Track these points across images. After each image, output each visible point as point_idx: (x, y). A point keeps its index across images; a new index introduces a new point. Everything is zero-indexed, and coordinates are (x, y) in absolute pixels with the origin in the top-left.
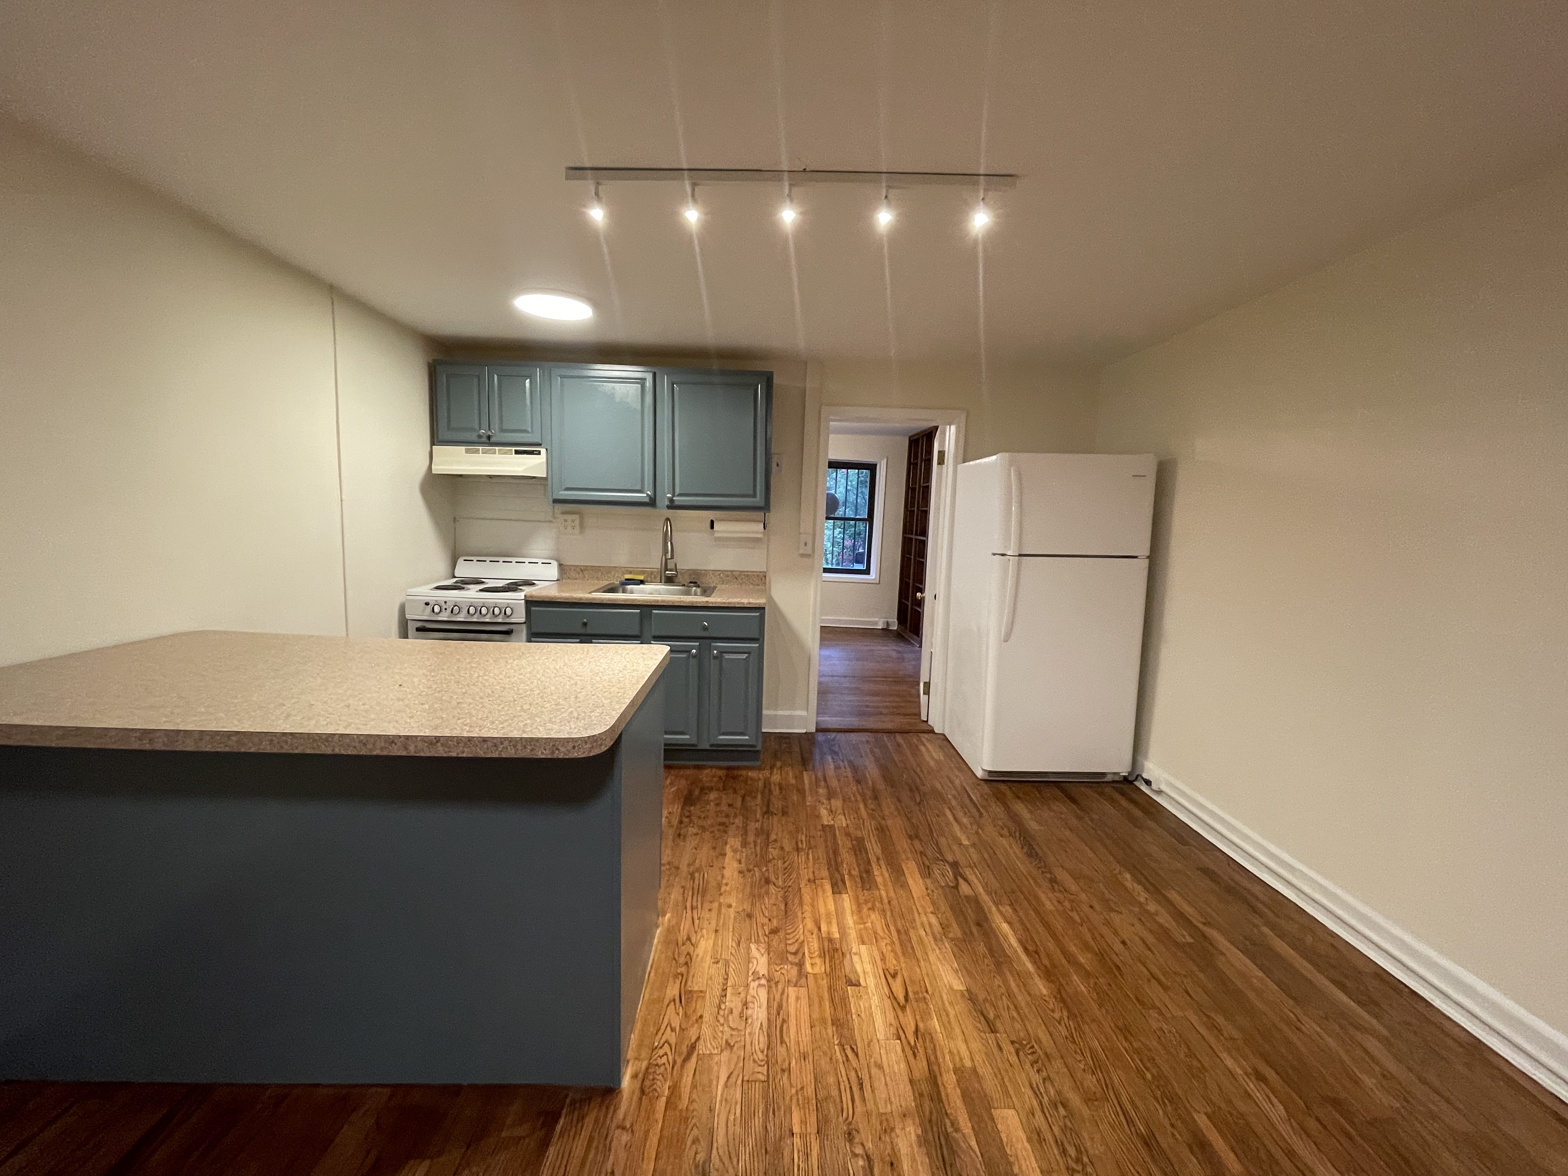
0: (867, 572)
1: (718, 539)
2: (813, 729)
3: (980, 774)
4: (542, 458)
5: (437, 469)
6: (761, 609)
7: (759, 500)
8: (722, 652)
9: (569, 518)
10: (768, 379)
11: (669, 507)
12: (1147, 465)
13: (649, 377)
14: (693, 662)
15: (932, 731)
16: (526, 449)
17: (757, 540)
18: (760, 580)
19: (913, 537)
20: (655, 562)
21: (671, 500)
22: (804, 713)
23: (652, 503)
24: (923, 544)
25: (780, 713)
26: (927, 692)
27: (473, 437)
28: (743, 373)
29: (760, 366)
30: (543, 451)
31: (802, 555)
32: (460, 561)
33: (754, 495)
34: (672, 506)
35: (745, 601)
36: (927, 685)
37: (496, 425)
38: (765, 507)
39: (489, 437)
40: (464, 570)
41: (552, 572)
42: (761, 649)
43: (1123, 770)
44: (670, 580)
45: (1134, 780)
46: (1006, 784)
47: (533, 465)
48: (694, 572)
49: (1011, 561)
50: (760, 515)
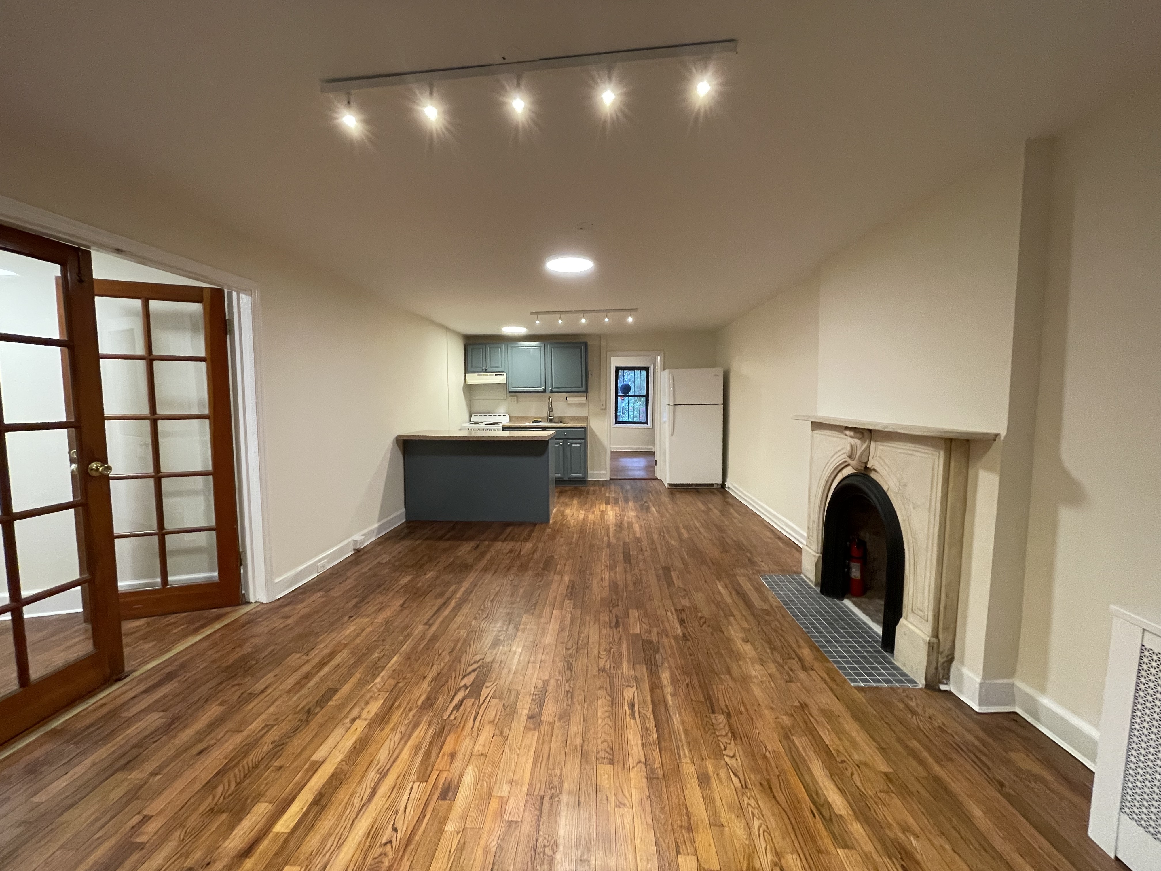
1: (569, 404)
2: (609, 479)
3: (667, 486)
4: (504, 377)
5: (469, 382)
6: (585, 428)
7: (583, 389)
8: (571, 444)
9: (514, 398)
10: (586, 344)
11: (551, 393)
12: (720, 372)
13: (543, 345)
14: (561, 448)
15: (656, 479)
16: (499, 373)
17: (585, 404)
18: (586, 419)
20: (545, 414)
21: (551, 390)
22: (604, 472)
23: (544, 391)
25: (595, 472)
27: (480, 370)
28: (576, 343)
29: (582, 340)
30: (505, 374)
31: (602, 409)
32: (473, 415)
33: (582, 387)
34: (552, 392)
35: (579, 425)
37: (488, 364)
38: (586, 391)
39: (487, 370)
40: (474, 419)
41: (505, 419)
42: (585, 444)
43: (720, 482)
44: (551, 421)
45: (723, 486)
46: (676, 488)
47: (501, 379)
48: (560, 417)
49: (672, 407)
50: (584, 394)
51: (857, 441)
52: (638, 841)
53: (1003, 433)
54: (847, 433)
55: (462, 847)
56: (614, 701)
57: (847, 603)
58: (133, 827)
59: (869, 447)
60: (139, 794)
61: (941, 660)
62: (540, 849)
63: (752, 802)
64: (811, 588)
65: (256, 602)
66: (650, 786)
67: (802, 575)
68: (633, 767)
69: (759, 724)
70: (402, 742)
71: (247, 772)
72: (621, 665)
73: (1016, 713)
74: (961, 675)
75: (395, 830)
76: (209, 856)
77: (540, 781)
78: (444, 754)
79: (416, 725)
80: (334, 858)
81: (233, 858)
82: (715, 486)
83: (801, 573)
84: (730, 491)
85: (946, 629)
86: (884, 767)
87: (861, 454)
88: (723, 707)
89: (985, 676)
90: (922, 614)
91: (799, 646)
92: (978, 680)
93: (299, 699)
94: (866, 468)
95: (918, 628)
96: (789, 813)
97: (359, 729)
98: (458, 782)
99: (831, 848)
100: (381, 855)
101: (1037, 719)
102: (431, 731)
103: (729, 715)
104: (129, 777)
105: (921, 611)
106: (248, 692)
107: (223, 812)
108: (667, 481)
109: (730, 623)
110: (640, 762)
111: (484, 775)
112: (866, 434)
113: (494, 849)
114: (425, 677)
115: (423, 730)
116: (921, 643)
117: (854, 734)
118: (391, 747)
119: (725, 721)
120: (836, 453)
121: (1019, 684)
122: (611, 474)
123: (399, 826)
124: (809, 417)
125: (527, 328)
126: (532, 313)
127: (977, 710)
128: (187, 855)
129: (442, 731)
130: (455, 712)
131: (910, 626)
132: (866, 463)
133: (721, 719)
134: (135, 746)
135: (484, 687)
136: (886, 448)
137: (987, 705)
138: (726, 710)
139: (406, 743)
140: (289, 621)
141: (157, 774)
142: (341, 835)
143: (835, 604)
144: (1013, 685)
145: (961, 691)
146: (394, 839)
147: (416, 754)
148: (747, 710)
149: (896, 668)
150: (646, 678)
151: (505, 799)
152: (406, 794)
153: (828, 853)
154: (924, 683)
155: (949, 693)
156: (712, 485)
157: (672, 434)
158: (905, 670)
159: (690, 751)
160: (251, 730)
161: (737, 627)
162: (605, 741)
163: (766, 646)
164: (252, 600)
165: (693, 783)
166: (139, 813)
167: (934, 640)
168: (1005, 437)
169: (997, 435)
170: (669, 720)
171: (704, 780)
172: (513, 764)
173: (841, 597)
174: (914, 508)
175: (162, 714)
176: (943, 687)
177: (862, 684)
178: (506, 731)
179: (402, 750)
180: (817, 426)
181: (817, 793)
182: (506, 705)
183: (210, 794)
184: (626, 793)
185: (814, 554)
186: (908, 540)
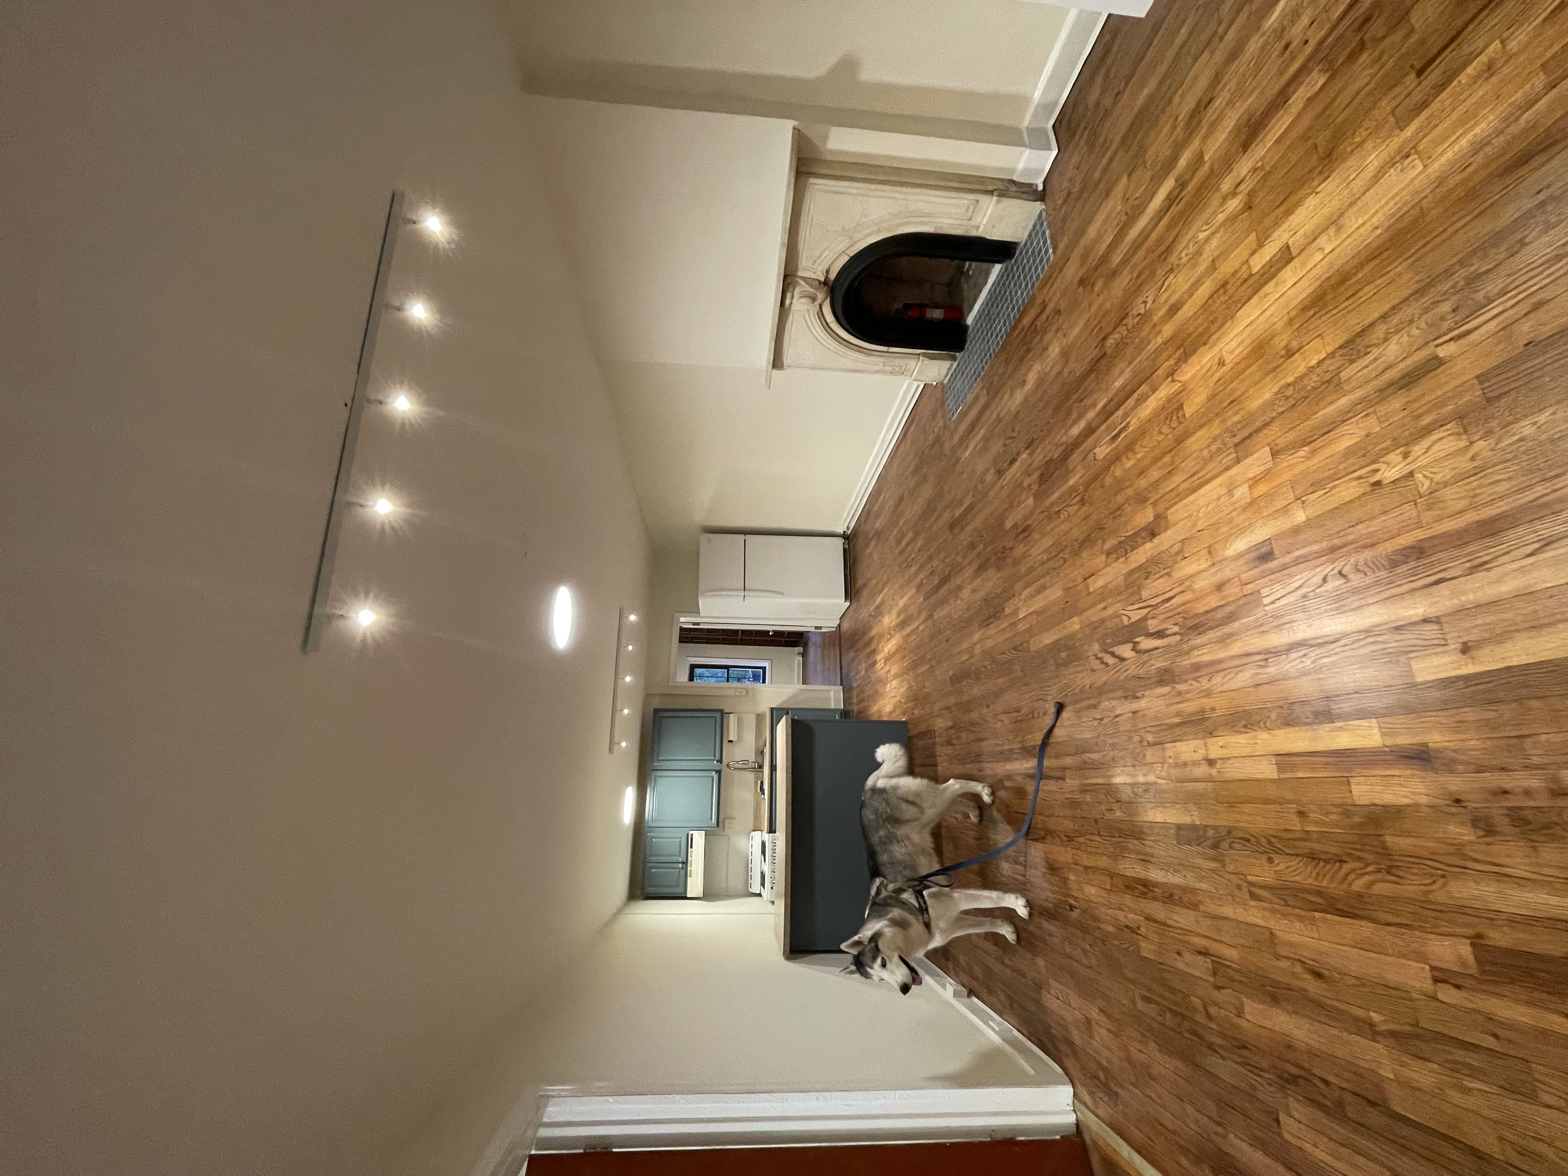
0: (764, 669)
1: (738, 739)
2: (841, 686)
3: (848, 604)
4: (695, 834)
5: (699, 893)
7: (718, 715)
9: (726, 825)
11: (721, 763)
13: (654, 772)
15: (839, 625)
16: (689, 842)
17: (738, 717)
18: (760, 717)
19: (740, 637)
20: (752, 775)
21: (718, 761)
23: (719, 772)
24: (744, 632)
26: (821, 628)
27: (682, 872)
28: (654, 724)
29: (650, 714)
30: (691, 832)
31: (747, 694)
32: (751, 889)
33: (715, 717)
34: (720, 761)
36: (816, 628)
37: (674, 859)
38: (721, 711)
39: (683, 863)
40: (756, 888)
41: (757, 835)
43: (841, 541)
44: (761, 767)
45: (845, 536)
46: (851, 591)
47: (699, 838)
48: (756, 754)
49: (747, 593)
50: (725, 716)
51: (797, 290)
52: (1252, 318)
53: (791, 123)
54: (788, 302)
55: (1316, 486)
56: (1115, 458)
57: (970, 320)
58: (1458, 987)
59: (803, 278)
60: (1408, 1028)
61: (1014, 188)
62: (1292, 401)
63: (1183, 255)
64: (958, 365)
65: (1074, 1111)
66: (1194, 352)
67: (945, 382)
68: (1180, 382)
69: (1108, 305)
70: (1223, 666)
71: (1322, 863)
72: (1073, 486)
73: (1054, 126)
74: (1026, 171)
75: (1325, 580)
76: (1447, 809)
77: (1220, 462)
78: (1223, 598)
79: (1197, 667)
80: (1384, 627)
81: (1435, 770)
82: (846, 546)
83: (942, 384)
84: (851, 527)
85: (983, 183)
86: (1124, 180)
87: (811, 286)
88: (1098, 349)
89: (1023, 145)
90: (972, 207)
91: (1023, 329)
92: (1027, 152)
93: (1202, 879)
94: (825, 283)
95: (986, 211)
96: (1185, 218)
97: (1221, 744)
98: (1249, 552)
99: (1207, 166)
100: (1359, 571)
101: (1055, 104)
102: (1198, 641)
103: (1104, 339)
104: (1392, 1077)
105: (968, 208)
106: (1212, 979)
107: (1385, 848)
108: (841, 604)
109: (1008, 412)
110: (1173, 381)
111: (1232, 529)
112: (789, 280)
113: (1306, 448)
114: (1134, 713)
115: (1200, 653)
116: (1000, 206)
117: (1099, 223)
118: (1232, 675)
119: (1112, 336)
120: (809, 328)
121: (1026, 122)
122: (835, 684)
123: (1318, 579)
124: (767, 370)
125: (627, 786)
126: (611, 750)
127: (1057, 151)
128: (1459, 850)
129: (1195, 627)
130: (1169, 632)
131: (984, 222)
132: (820, 282)
133: (1110, 341)
134: (1343, 1119)
135: (1132, 620)
136: (805, 255)
137: (1050, 144)
138: (1101, 344)
139: (1220, 662)
140: (1094, 1014)
141: (1372, 1025)
142: (1354, 642)
143: (973, 329)
144: (1028, 128)
145: (1042, 171)
146: (1336, 571)
147: (1230, 635)
148: (1096, 326)
149: (1030, 236)
150: (1081, 449)
151: (1251, 482)
152: (1282, 603)
153: (1212, 165)
154: (1038, 203)
155: (1045, 183)
156: (845, 550)
157: (783, 594)
158: (1030, 227)
159: (1149, 343)
160: (1263, 918)
161: (1010, 404)
162: (1160, 433)
163: (1026, 359)
164: (1071, 1119)
165: (1181, 315)
166: (1435, 999)
167: (995, 193)
168: (795, 120)
169: (794, 128)
170: (1123, 387)
171: (1174, 309)
172: (1210, 507)
173: (965, 328)
174: (866, 216)
175: (1282, 1117)
176: (1040, 188)
177: (1051, 251)
178: (1176, 548)
179: (1232, 658)
180: (777, 362)
181: (1161, 211)
182: (1144, 576)
183: (1370, 896)
184: (1208, 366)
185: (920, 363)
186: (899, 225)
